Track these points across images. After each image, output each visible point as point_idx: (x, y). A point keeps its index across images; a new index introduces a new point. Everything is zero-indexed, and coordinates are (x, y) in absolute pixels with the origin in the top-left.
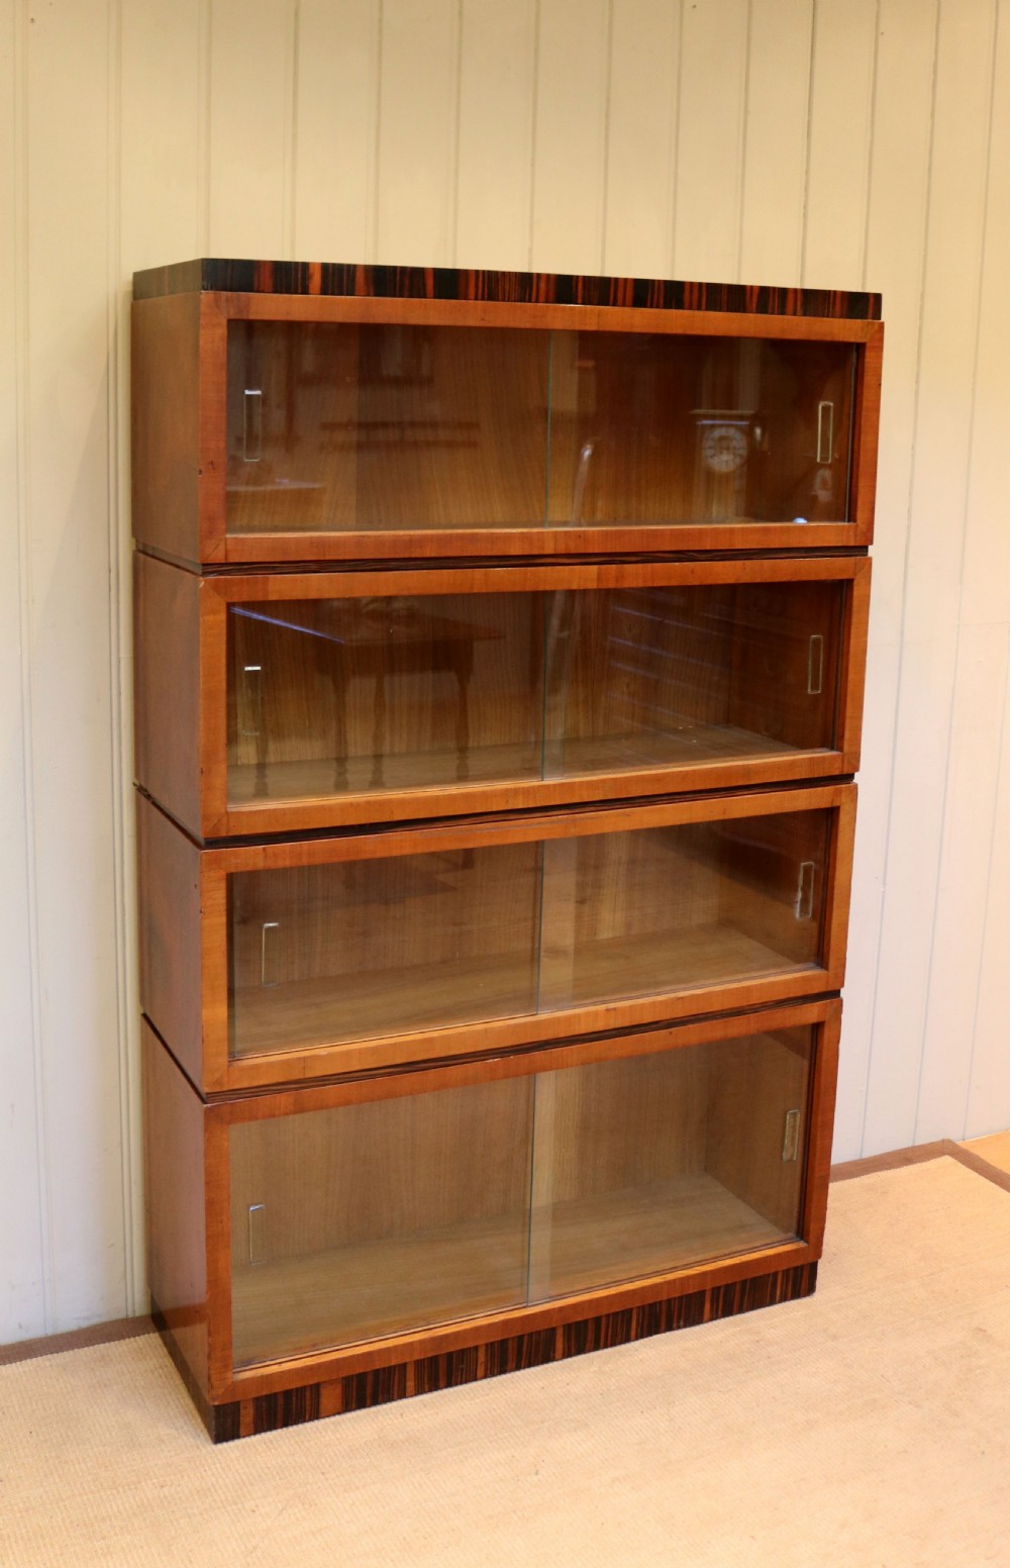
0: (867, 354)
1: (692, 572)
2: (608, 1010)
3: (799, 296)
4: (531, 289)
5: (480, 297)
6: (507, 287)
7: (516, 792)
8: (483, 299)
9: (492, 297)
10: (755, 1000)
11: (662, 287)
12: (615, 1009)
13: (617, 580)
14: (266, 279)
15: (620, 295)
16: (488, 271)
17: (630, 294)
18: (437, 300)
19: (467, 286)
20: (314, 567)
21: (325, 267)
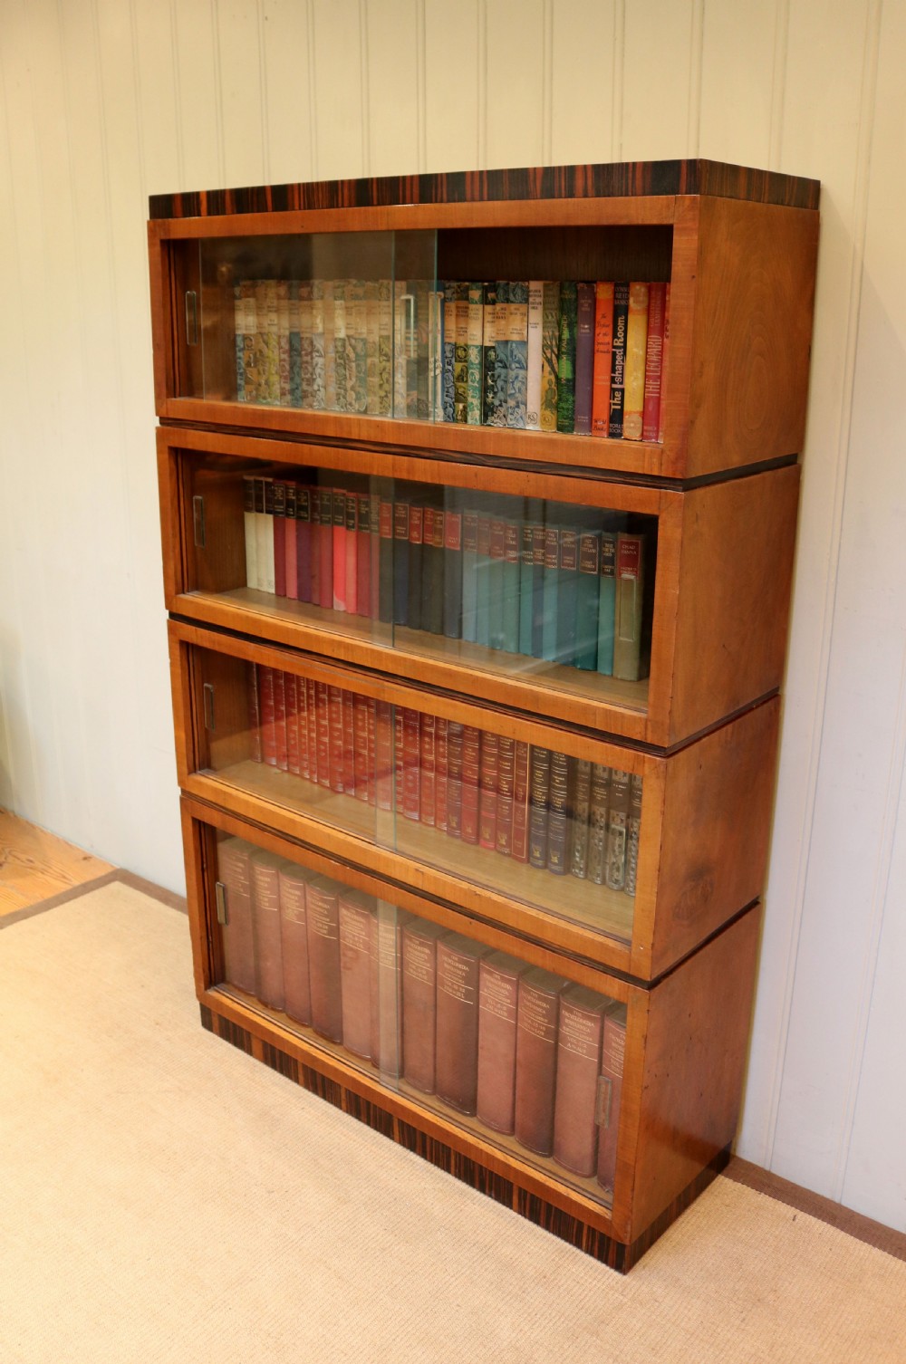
0: (675, 238)
1: (476, 475)
2: (417, 870)
3: (590, 174)
4: (337, 196)
5: (302, 207)
6: (320, 196)
7: (340, 644)
8: (305, 209)
9: (310, 206)
10: (548, 936)
11: (445, 180)
12: (423, 873)
13: (409, 472)
14: (178, 206)
15: (408, 193)
16: (304, 184)
17: (416, 191)
18: (275, 213)
19: (293, 199)
20: (213, 428)
21: (209, 194)
